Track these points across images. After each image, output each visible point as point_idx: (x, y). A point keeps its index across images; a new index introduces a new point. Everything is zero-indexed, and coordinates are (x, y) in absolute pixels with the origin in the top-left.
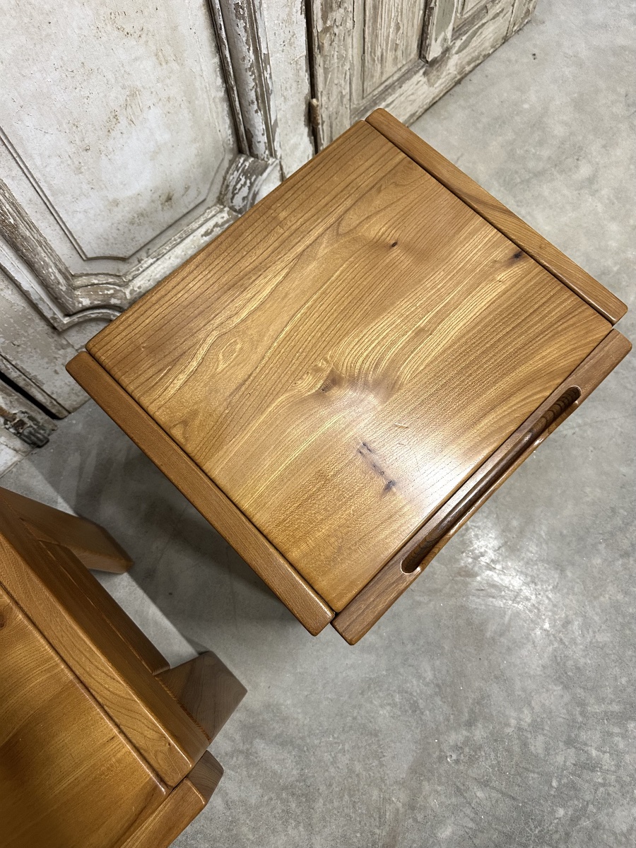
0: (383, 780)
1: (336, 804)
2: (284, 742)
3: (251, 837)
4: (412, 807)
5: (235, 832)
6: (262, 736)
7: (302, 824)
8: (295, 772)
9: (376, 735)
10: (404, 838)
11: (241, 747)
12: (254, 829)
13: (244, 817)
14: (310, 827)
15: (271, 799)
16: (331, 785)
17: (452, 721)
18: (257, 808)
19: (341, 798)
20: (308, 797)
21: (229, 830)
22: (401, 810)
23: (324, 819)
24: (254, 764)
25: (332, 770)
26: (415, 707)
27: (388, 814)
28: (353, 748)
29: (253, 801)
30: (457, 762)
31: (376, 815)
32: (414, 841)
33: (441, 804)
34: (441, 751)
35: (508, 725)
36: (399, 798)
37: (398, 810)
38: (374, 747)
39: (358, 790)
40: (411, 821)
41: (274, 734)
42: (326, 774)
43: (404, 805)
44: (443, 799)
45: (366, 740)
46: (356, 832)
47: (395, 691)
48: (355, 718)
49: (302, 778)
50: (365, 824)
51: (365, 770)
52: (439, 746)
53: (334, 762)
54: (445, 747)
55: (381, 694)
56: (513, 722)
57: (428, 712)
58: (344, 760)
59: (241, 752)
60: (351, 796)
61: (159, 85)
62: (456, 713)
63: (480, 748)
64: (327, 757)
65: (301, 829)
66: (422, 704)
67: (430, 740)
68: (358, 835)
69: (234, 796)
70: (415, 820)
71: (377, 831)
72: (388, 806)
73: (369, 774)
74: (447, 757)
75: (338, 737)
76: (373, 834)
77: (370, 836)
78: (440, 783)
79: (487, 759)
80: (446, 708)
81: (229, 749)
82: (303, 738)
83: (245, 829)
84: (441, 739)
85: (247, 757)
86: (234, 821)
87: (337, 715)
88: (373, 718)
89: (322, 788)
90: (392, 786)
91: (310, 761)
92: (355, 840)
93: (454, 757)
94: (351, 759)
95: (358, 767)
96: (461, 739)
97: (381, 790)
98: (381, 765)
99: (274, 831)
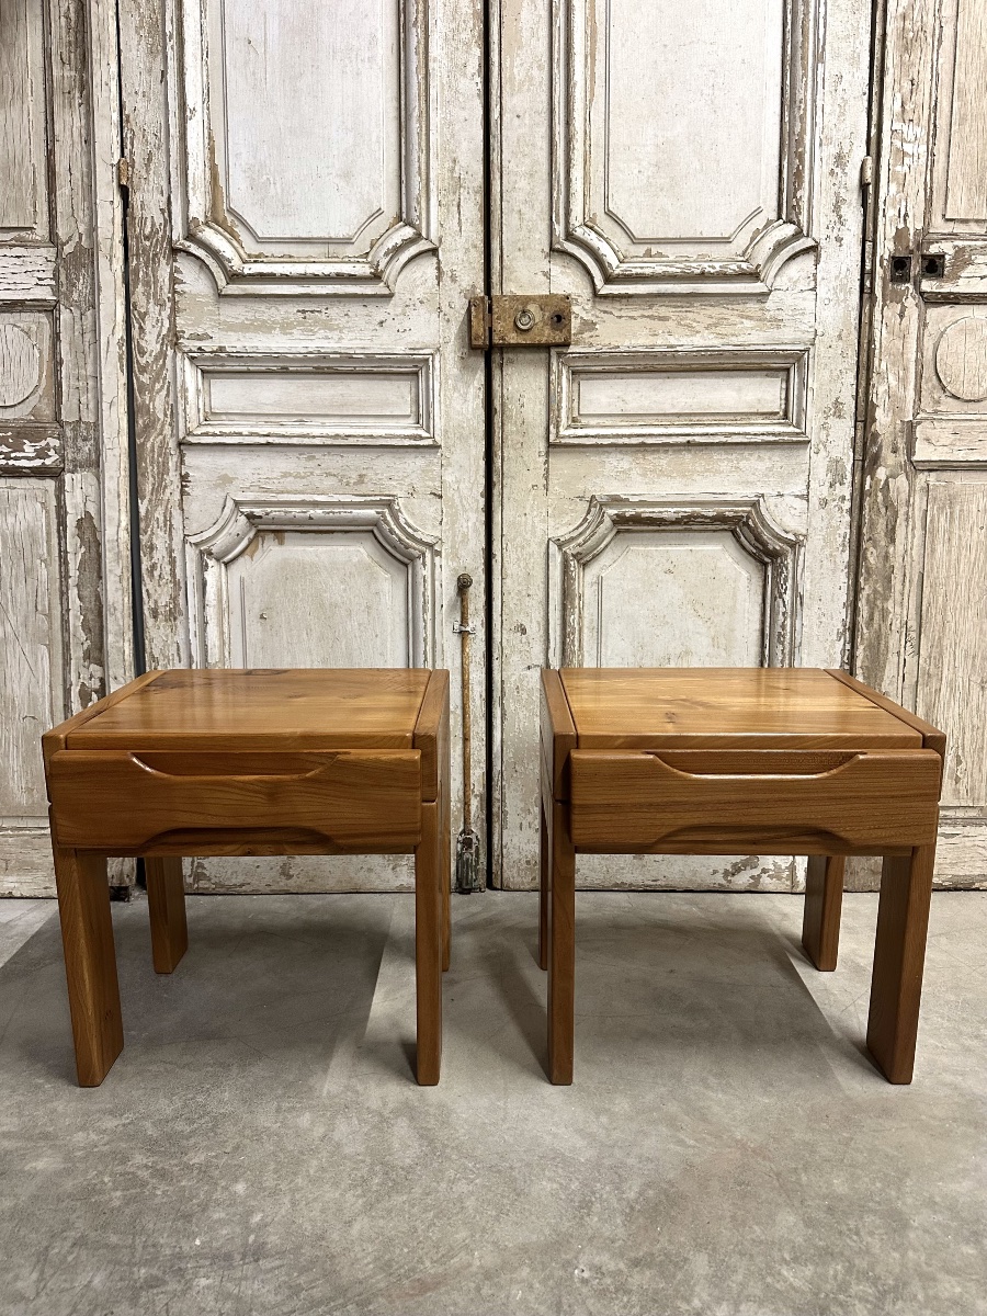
0: (484, 1230)
1: (415, 1210)
2: (425, 1136)
3: (312, 1172)
4: (488, 1275)
5: (305, 1157)
6: (412, 1119)
7: (365, 1199)
8: (408, 1161)
9: (518, 1195)
10: (448, 1292)
11: (386, 1113)
12: (323, 1169)
13: (325, 1154)
14: (369, 1207)
15: (363, 1162)
16: (428, 1194)
17: (617, 1245)
18: (345, 1158)
19: (425, 1211)
20: (396, 1187)
21: (302, 1153)
22: (474, 1269)
23: (389, 1212)
24: (381, 1130)
25: (444, 1185)
26: (586, 1205)
27: (456, 1260)
28: (484, 1186)
29: (347, 1150)
30: (584, 1281)
31: (443, 1251)
32: (455, 1304)
33: (524, 1300)
34: (576, 1258)
35: (688, 1302)
36: (483, 1258)
37: (470, 1265)
38: (505, 1201)
39: (449, 1219)
40: (473, 1285)
41: (424, 1125)
42: (435, 1184)
43: (481, 1267)
44: (531, 1298)
45: (504, 1191)
46: (406, 1246)
47: (578, 1179)
48: (511, 1168)
49: (409, 1170)
50: (423, 1249)
51: (476, 1210)
52: (579, 1253)
53: (452, 1182)
54: (584, 1260)
55: (560, 1171)
56: (696, 1303)
57: (596, 1219)
58: (462, 1187)
59: (381, 1115)
60: (436, 1216)
61: (708, 659)
62: (630, 1243)
63: (628, 1292)
64: (451, 1173)
65: (360, 1201)
66: (597, 1207)
67: (573, 1241)
68: (406, 1250)
69: (336, 1136)
70: (478, 1289)
71: (428, 1264)
72: (463, 1254)
73: (475, 1216)
74: (576, 1268)
75: (478, 1169)
76: (421, 1261)
77: (415, 1261)
78: (544, 1282)
79: (625, 1307)
80: (621, 1232)
81: (374, 1107)
82: (445, 1146)
83: (315, 1162)
84: (587, 1250)
85: (381, 1122)
86: (315, 1151)
87: (497, 1153)
88: (532, 1181)
89: (418, 1191)
90: (488, 1242)
91: (431, 1164)
92: (398, 1251)
93: (586, 1275)
94: (472, 1193)
95: (470, 1203)
96: (612, 1266)
97: (473, 1236)
98: (497, 1218)
99: (336, 1184)
